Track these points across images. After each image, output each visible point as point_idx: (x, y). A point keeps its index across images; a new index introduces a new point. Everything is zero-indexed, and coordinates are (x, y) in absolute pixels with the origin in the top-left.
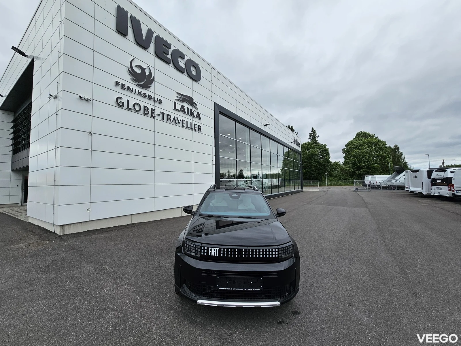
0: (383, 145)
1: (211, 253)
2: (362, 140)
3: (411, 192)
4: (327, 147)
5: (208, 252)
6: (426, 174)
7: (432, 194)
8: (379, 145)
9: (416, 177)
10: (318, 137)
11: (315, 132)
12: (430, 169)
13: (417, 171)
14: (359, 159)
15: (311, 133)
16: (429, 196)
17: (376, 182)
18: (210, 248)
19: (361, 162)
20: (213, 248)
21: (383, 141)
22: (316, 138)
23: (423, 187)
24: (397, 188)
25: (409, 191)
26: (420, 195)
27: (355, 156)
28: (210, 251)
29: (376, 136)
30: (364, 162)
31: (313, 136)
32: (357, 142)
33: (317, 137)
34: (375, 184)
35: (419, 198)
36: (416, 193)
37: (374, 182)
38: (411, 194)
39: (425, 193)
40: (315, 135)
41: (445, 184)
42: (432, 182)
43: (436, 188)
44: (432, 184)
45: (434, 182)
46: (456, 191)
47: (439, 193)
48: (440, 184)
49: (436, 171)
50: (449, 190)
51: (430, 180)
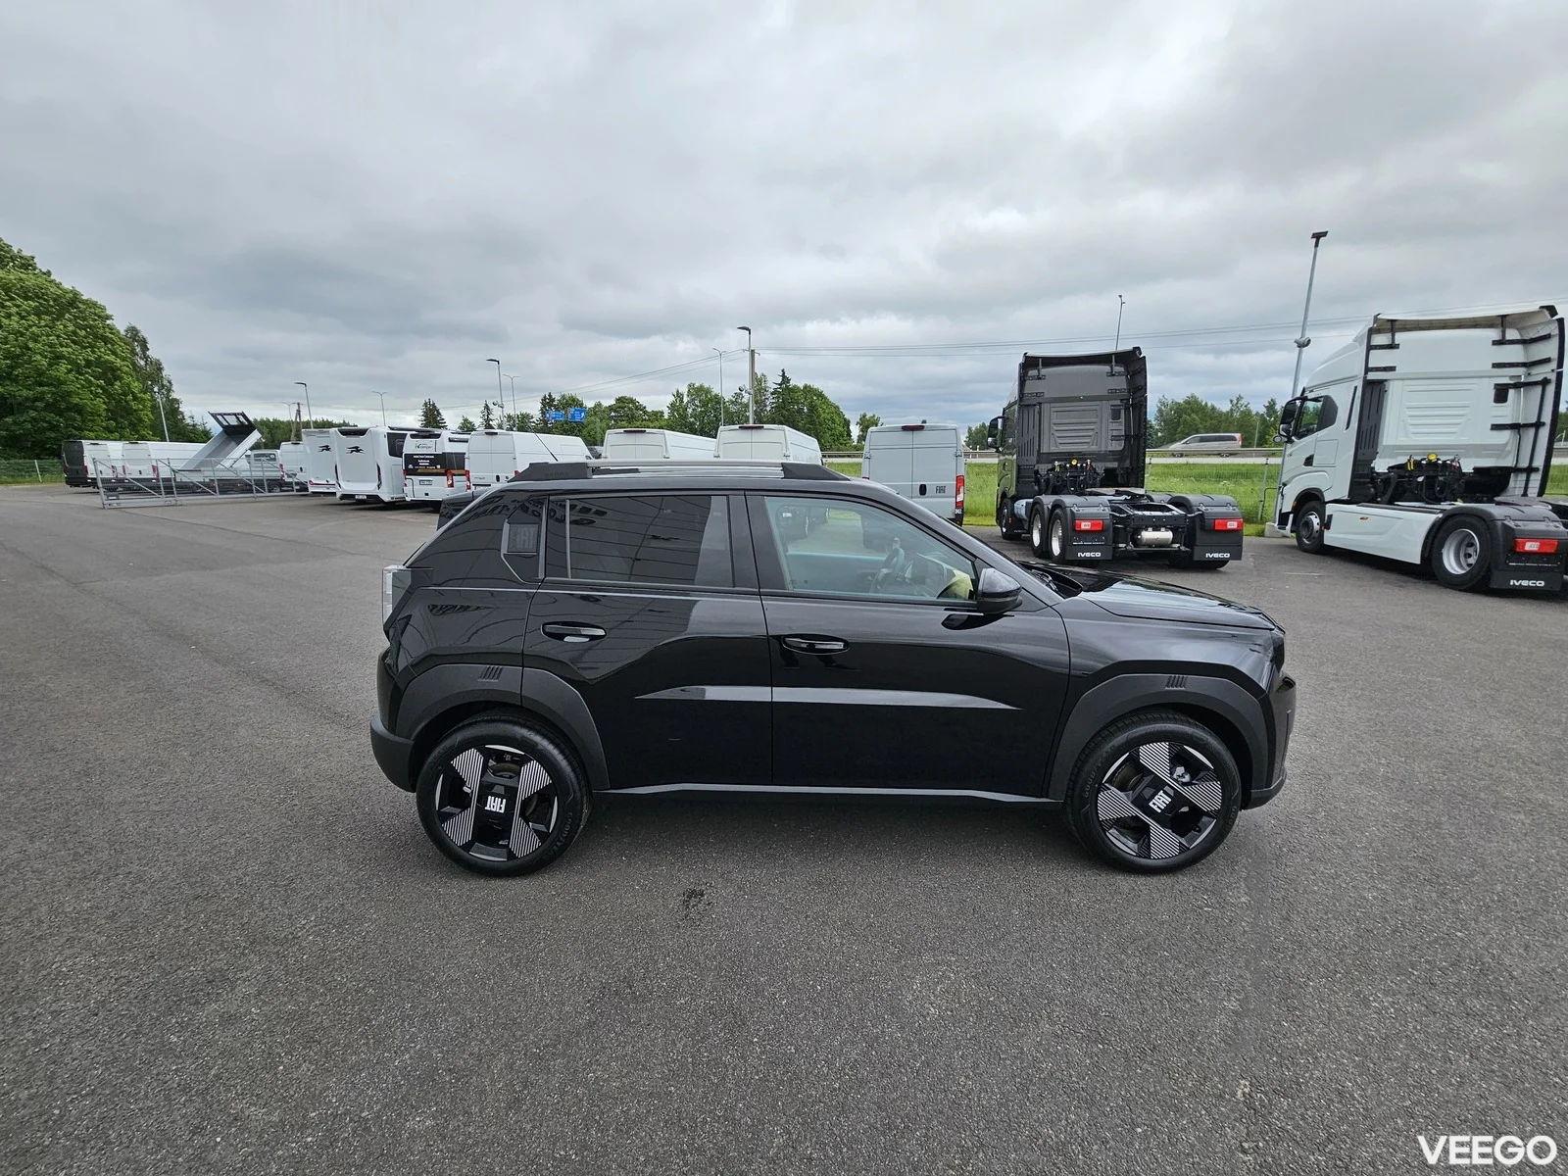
3: (344, 497)
6: (384, 444)
7: (408, 499)
9: (357, 450)
12: (391, 429)
13: (362, 432)
16: (398, 505)
17: (155, 469)
23: (379, 479)
24: (269, 486)
25: (338, 495)
26: (373, 503)
34: (149, 474)
35: (372, 513)
36: (361, 497)
37: (140, 468)
38: (344, 501)
39: (386, 497)
41: (443, 471)
42: (406, 466)
43: (416, 482)
44: (408, 472)
45: (412, 466)
46: (473, 488)
47: (427, 494)
48: (426, 471)
49: (413, 436)
50: (452, 485)
51: (401, 461)
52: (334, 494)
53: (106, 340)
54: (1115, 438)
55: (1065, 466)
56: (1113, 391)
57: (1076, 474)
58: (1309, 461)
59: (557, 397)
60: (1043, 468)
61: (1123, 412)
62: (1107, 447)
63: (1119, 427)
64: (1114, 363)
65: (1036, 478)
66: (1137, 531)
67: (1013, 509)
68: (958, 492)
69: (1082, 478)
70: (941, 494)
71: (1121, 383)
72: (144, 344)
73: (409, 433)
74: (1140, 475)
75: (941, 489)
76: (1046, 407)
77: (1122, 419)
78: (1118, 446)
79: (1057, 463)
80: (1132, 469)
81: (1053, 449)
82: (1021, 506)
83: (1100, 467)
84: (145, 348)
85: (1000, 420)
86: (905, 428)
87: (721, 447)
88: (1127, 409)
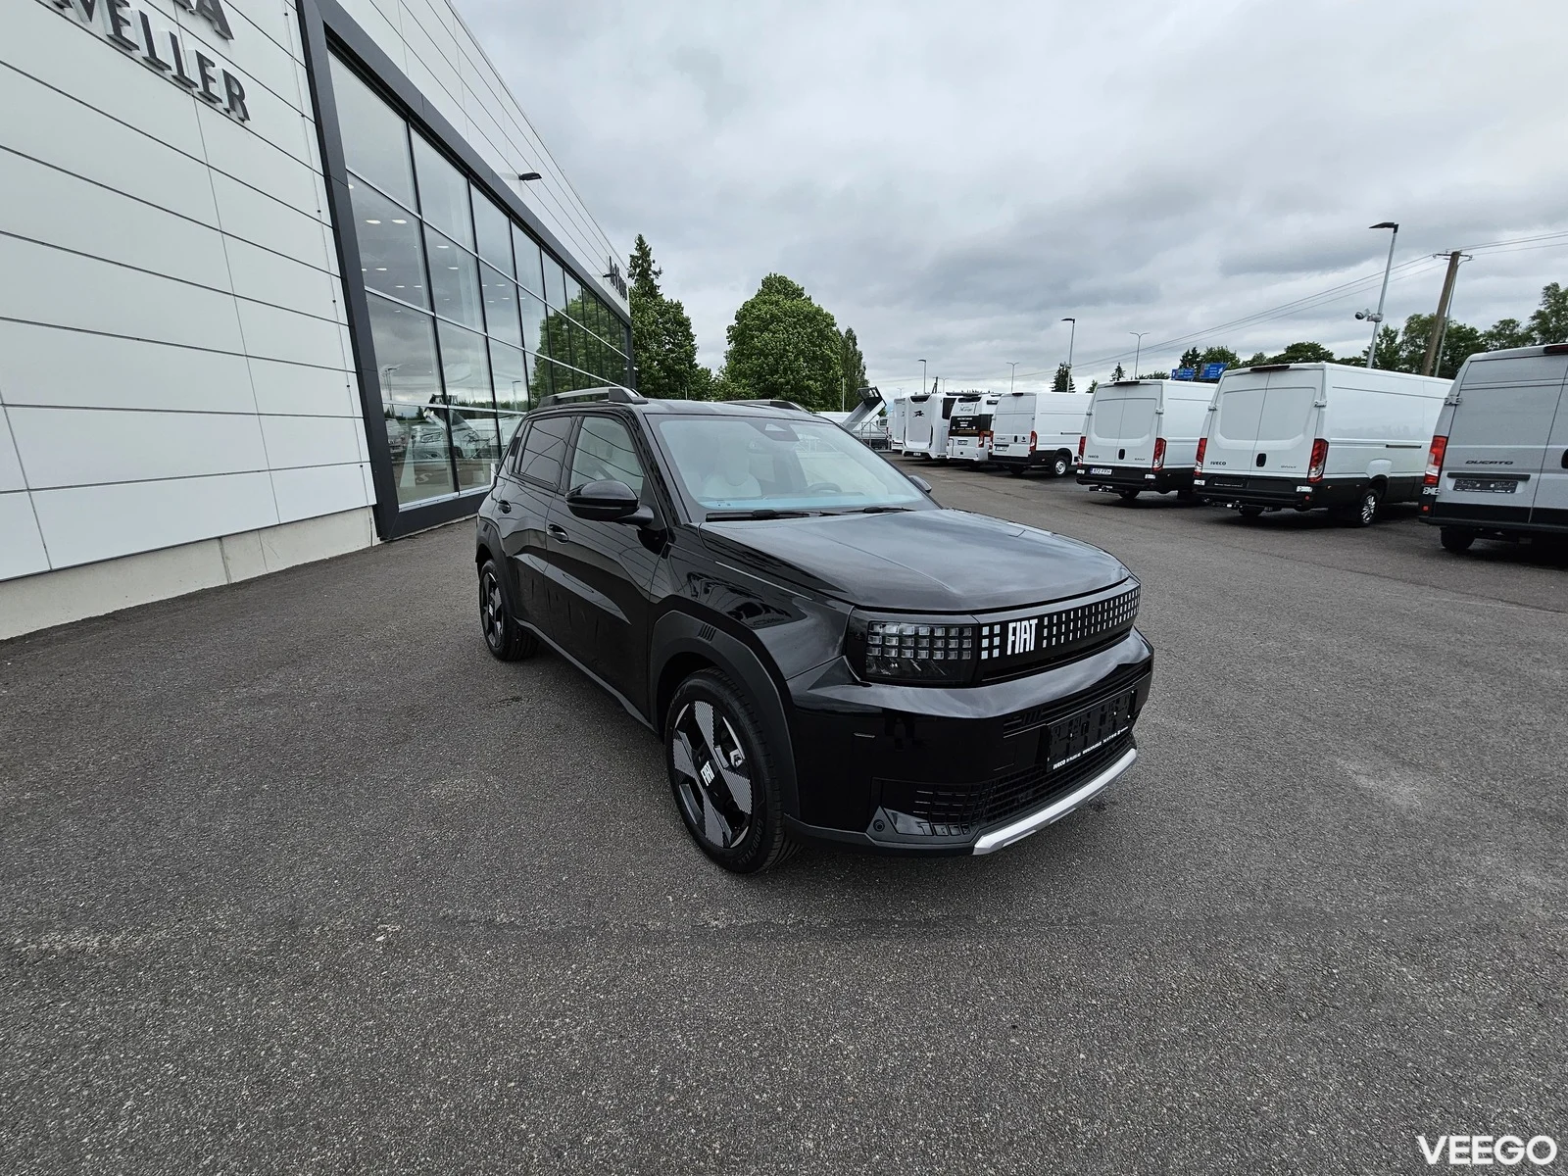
0: (828, 324)
1: (1014, 642)
2: (777, 303)
3: (908, 454)
4: (686, 314)
5: (1003, 646)
6: (940, 407)
7: (948, 457)
8: (817, 323)
9: (920, 413)
10: (660, 272)
11: (648, 255)
12: (948, 394)
13: (927, 398)
14: (771, 359)
15: (636, 254)
16: (943, 463)
18: (1011, 626)
19: (777, 372)
20: (1021, 620)
21: (827, 315)
22: (653, 276)
23: (931, 439)
25: (903, 452)
26: (924, 460)
27: (761, 353)
28: (1011, 638)
29: (807, 294)
30: (785, 370)
31: (643, 266)
32: (765, 308)
33: (655, 273)
35: (924, 468)
38: (907, 458)
39: (934, 454)
40: (650, 265)
41: (976, 432)
42: (951, 427)
43: (956, 442)
44: (952, 433)
45: (956, 428)
46: (994, 447)
47: (962, 453)
48: (965, 432)
49: (960, 400)
50: (982, 445)
51: (948, 422)
52: (901, 451)
53: (828, 339)
59: (1202, 351)
72: (854, 340)
73: (958, 397)
84: (855, 344)
87: (1222, 397)
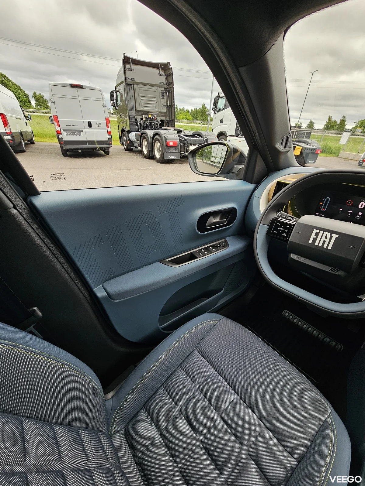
54: (163, 106)
55: (147, 118)
56: (161, 83)
57: (151, 122)
58: (221, 121)
60: (138, 118)
61: (165, 93)
62: (161, 110)
63: (164, 101)
64: (160, 69)
65: (136, 122)
66: (188, 146)
67: (129, 137)
68: (108, 127)
69: (153, 123)
70: (100, 127)
71: (163, 79)
74: (173, 123)
75: (99, 125)
76: (136, 86)
77: (165, 98)
78: (165, 110)
79: (143, 116)
80: (170, 121)
81: (142, 109)
82: (133, 136)
83: (159, 119)
85: (114, 92)
86: (72, 86)
88: (166, 93)
